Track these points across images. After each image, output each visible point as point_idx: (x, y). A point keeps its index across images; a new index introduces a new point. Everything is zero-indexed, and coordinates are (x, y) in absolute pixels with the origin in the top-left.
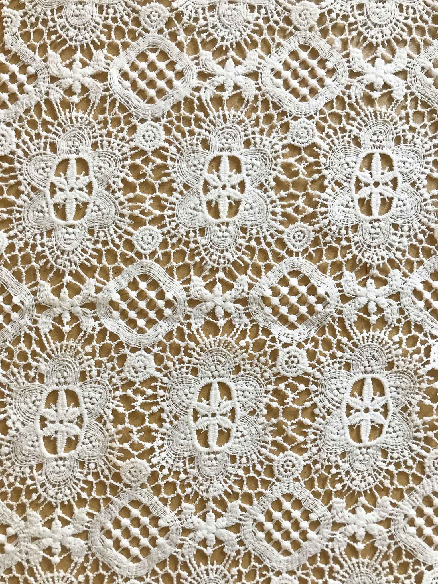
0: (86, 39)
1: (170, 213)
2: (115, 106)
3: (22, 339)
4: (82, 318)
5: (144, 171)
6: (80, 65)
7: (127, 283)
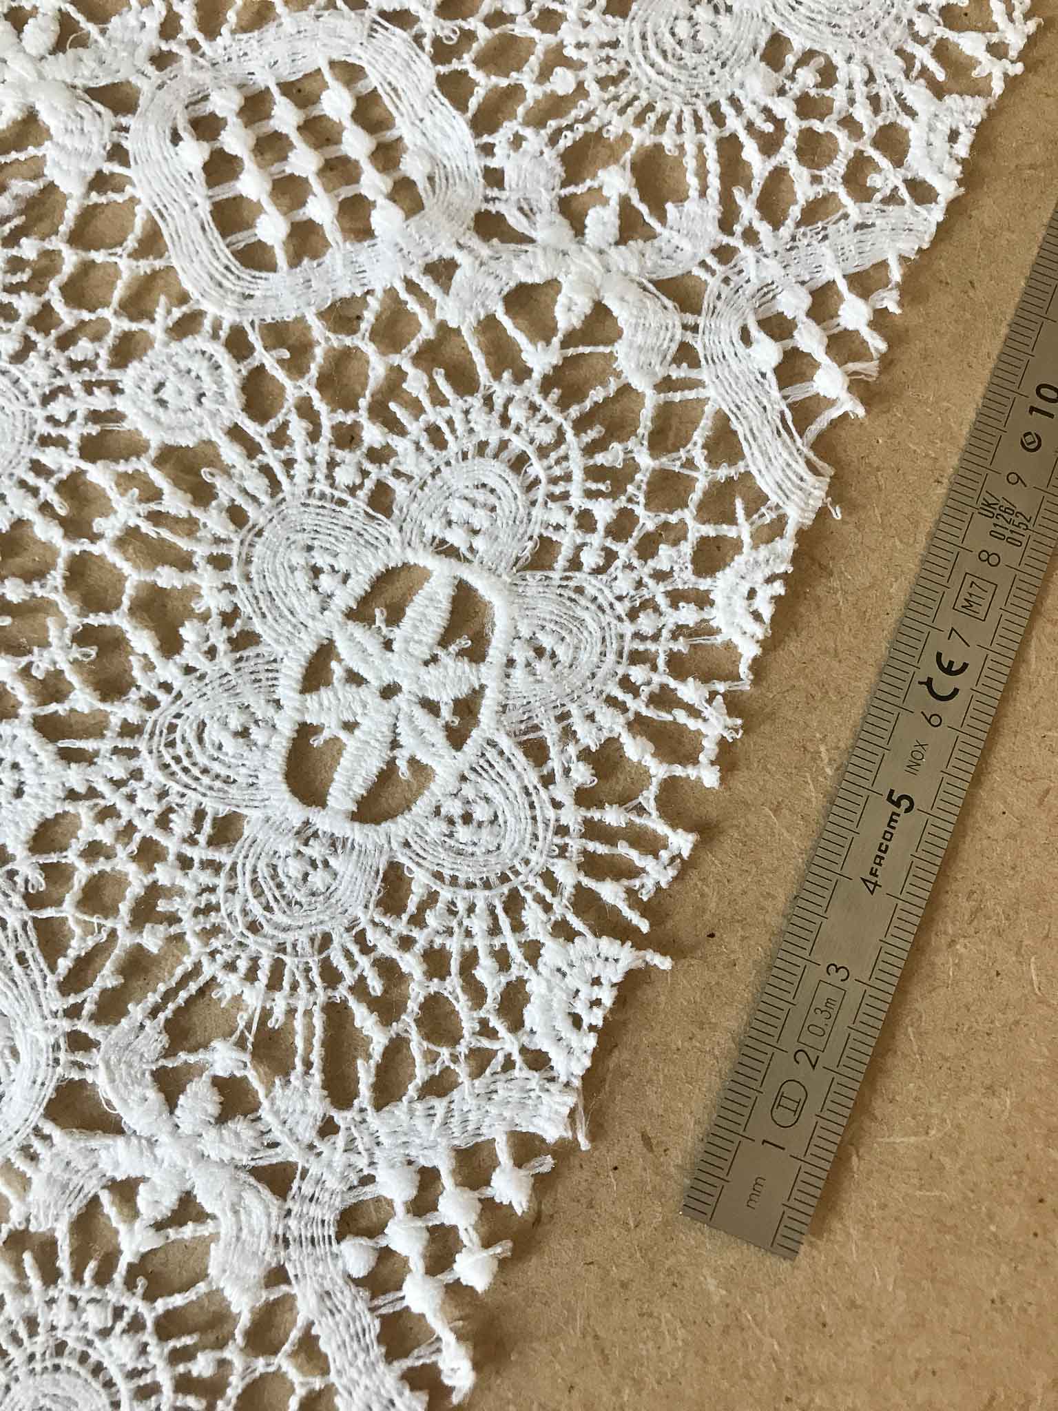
0: (73, 1300)
1: (50, 457)
2: (78, 959)
3: (795, 212)
4: (545, 200)
5: (76, 653)
6: (143, 1198)
7: (327, 259)
